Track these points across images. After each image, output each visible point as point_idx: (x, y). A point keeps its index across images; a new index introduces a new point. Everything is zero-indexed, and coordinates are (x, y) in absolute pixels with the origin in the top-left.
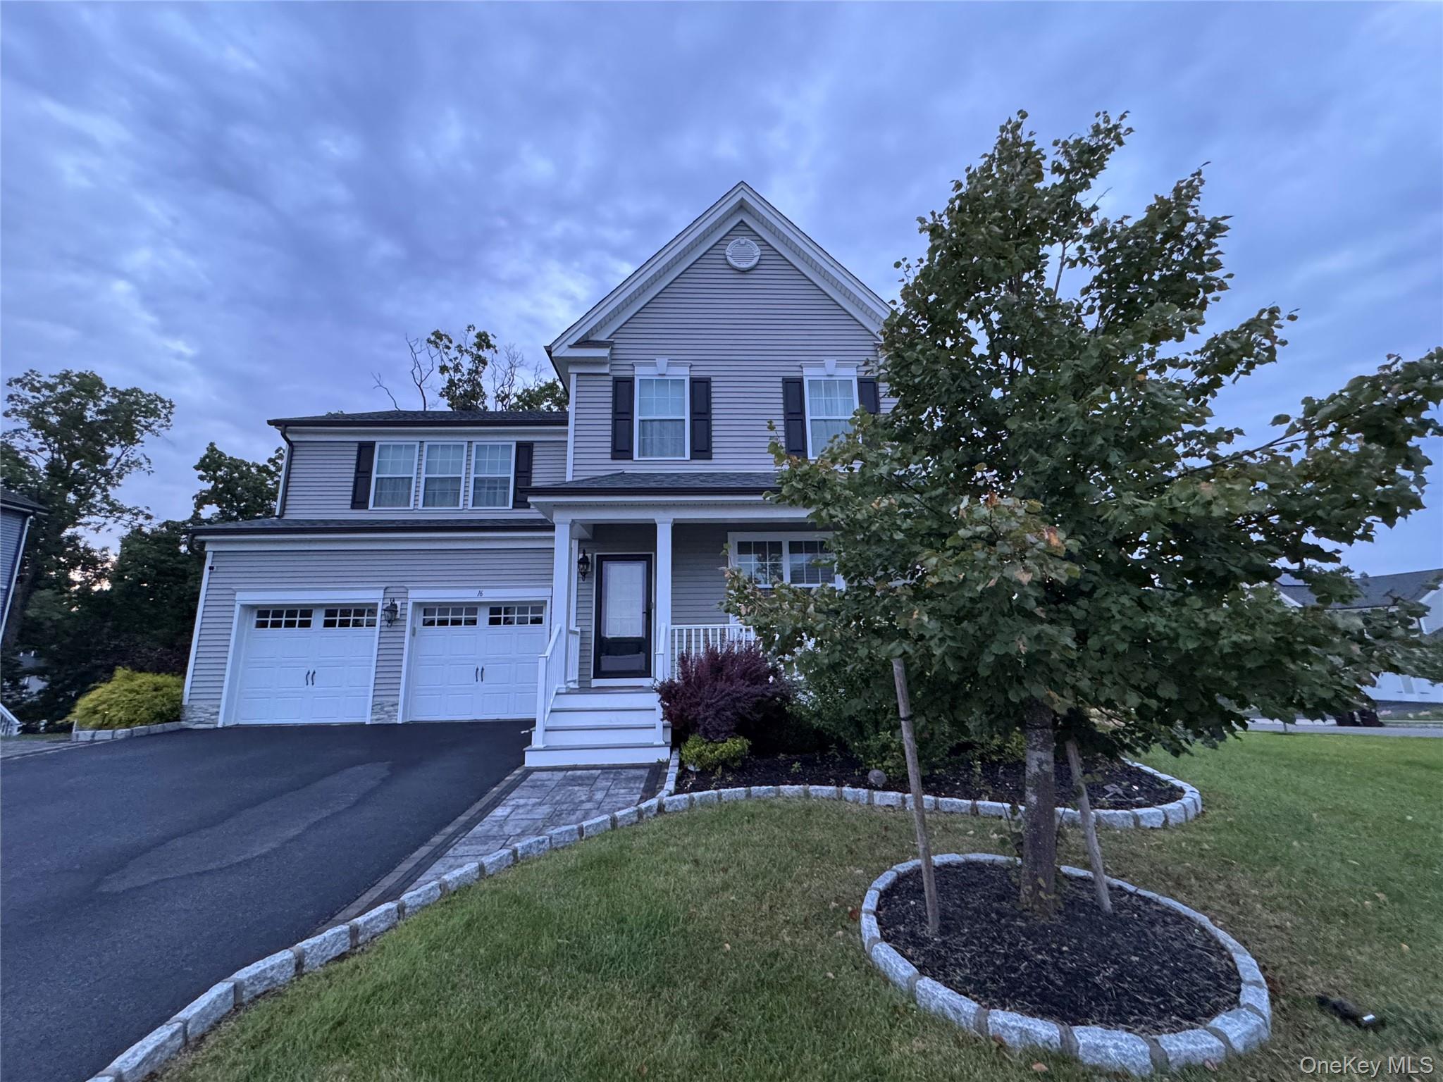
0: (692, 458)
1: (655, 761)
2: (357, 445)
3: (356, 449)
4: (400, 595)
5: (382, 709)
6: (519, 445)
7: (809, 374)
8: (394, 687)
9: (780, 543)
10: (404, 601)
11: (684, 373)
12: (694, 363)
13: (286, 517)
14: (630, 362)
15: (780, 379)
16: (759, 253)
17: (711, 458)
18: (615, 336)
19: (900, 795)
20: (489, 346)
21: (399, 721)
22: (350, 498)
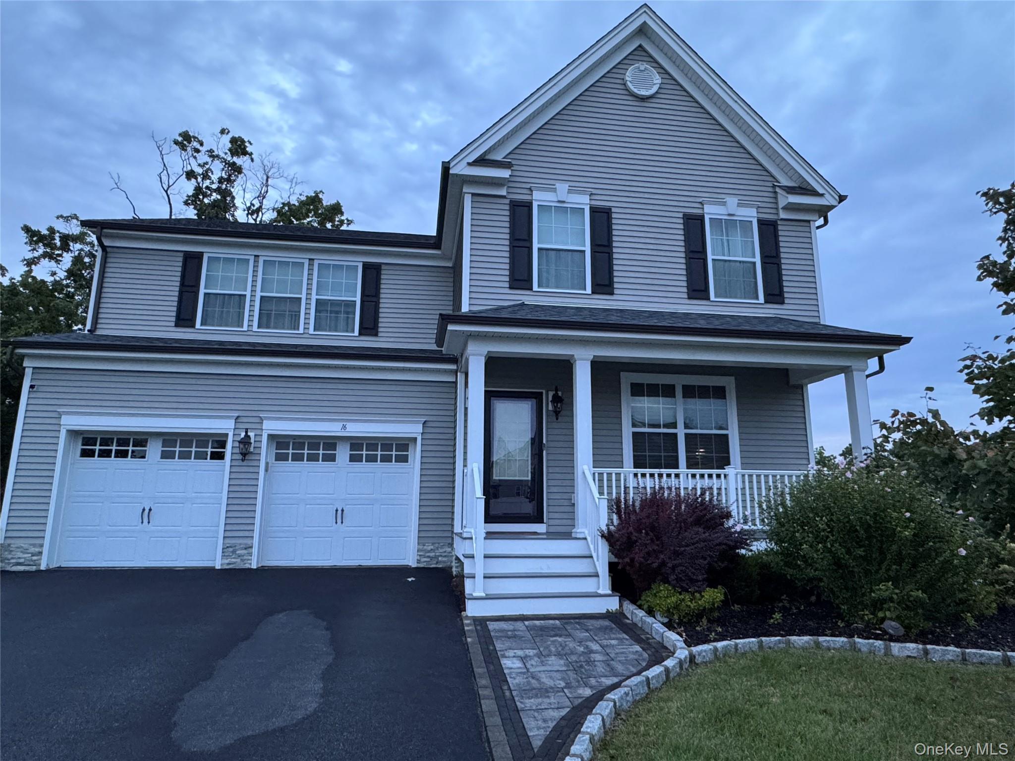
0: (593, 292)
1: (604, 611)
2: (182, 254)
3: (181, 259)
4: (253, 426)
5: (234, 552)
6: (366, 267)
7: (711, 211)
8: (246, 528)
9: (674, 386)
10: (258, 432)
11: (583, 201)
12: (594, 191)
13: (98, 332)
14: (528, 186)
15: (681, 215)
16: (659, 81)
17: (612, 294)
18: (511, 156)
19: (921, 646)
20: (245, 153)
21: (254, 566)
22: (174, 314)
